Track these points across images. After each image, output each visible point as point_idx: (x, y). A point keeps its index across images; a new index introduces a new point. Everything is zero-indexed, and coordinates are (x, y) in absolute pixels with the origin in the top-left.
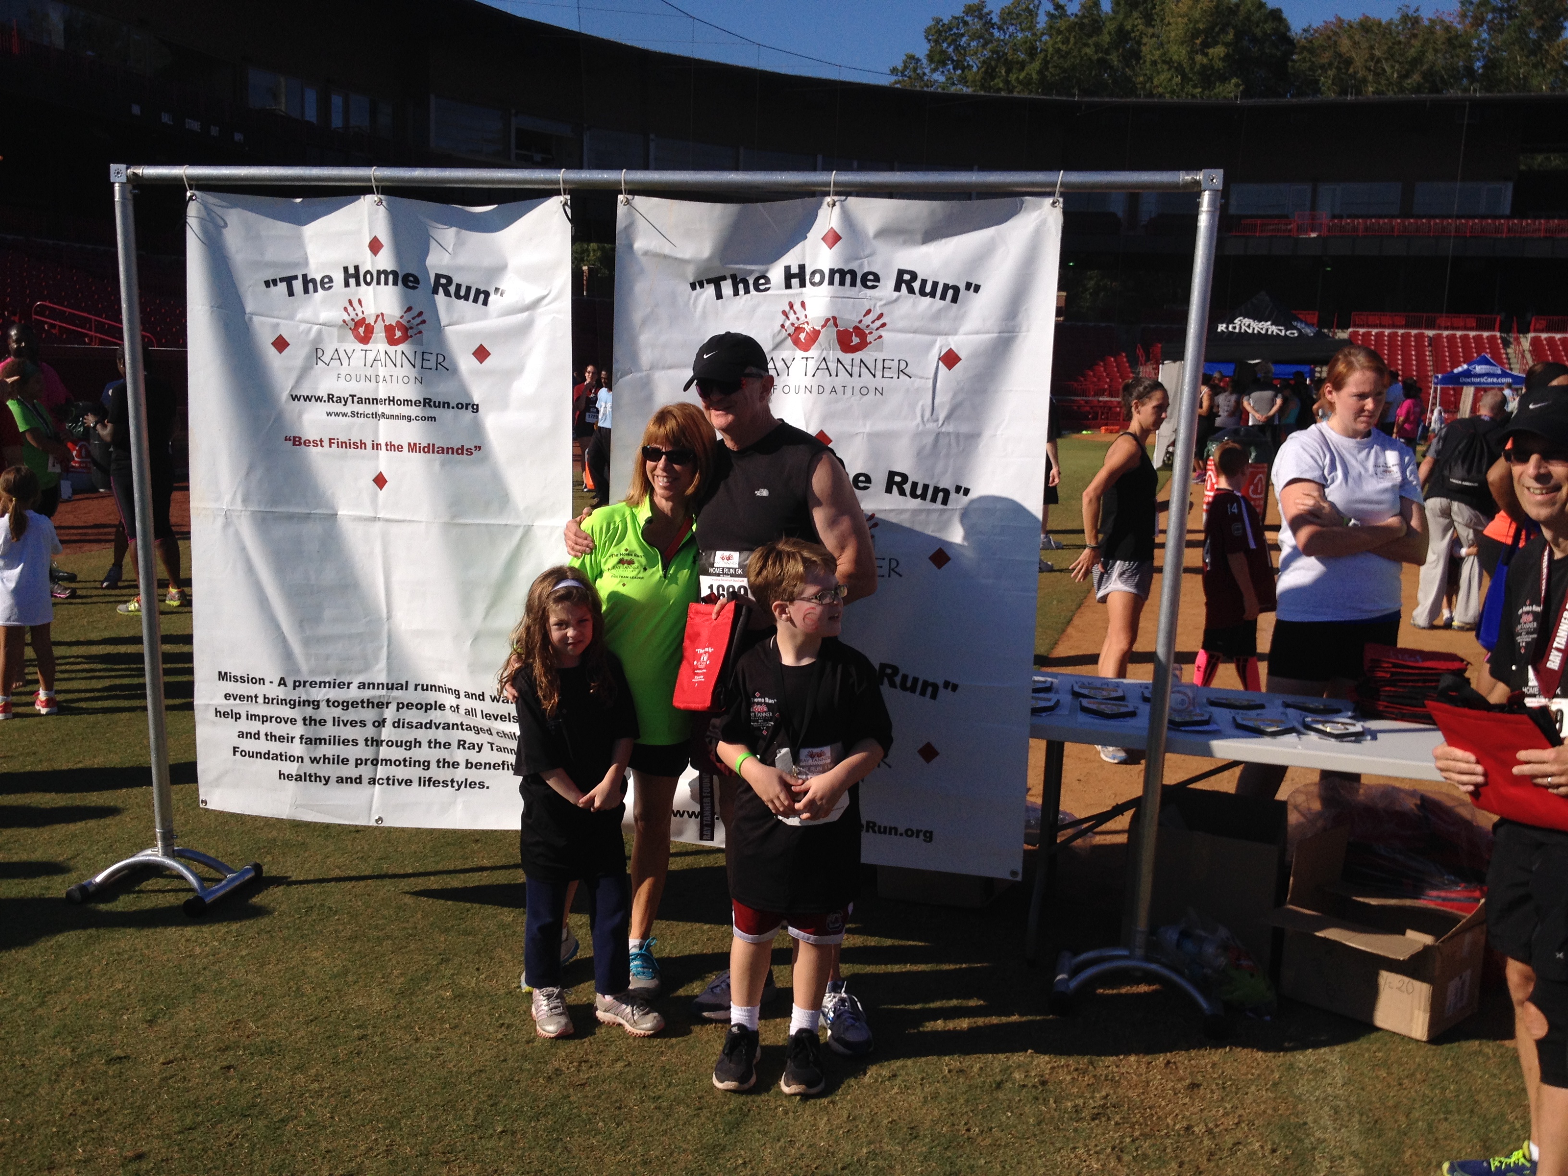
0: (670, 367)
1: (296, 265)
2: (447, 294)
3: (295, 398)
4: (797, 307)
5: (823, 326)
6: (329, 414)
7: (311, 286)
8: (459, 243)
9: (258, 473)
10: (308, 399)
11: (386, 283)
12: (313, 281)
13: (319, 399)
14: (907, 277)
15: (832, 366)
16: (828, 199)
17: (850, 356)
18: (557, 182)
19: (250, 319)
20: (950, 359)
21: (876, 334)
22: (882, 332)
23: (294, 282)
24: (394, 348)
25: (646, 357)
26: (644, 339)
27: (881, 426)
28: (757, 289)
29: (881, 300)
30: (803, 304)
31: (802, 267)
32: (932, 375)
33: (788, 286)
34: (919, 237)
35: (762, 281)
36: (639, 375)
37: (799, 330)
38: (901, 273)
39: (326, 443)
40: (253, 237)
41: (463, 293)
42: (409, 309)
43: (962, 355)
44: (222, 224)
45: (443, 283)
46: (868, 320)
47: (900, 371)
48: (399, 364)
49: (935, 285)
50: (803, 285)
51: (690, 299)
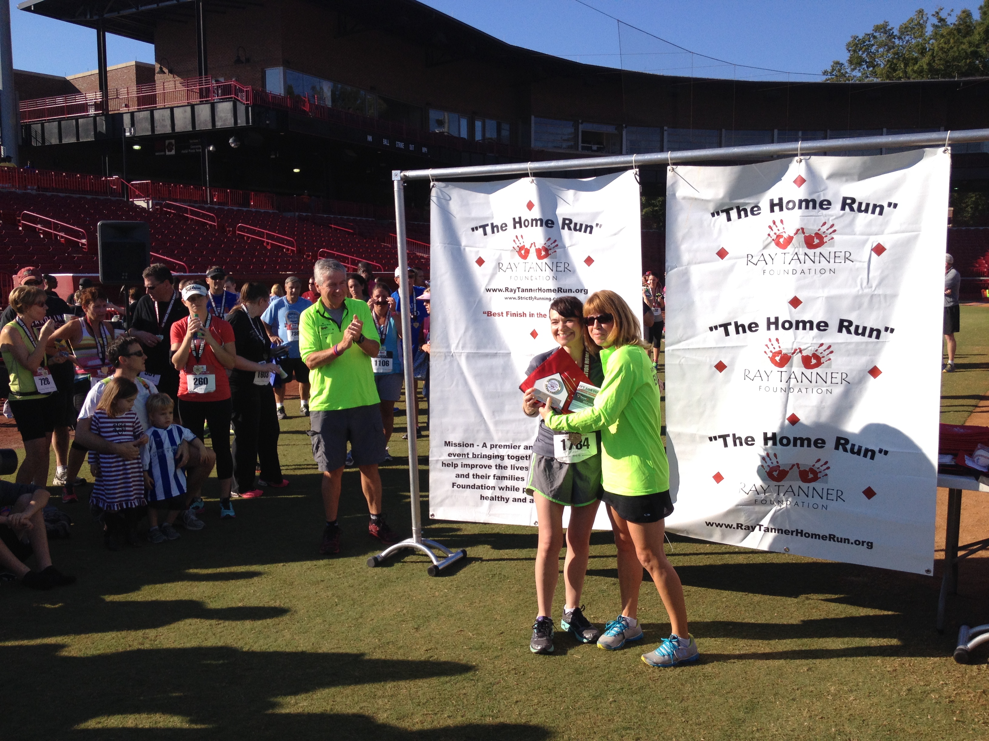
0: (700, 263)
1: (488, 218)
2: (570, 229)
3: (488, 290)
4: (778, 223)
5: (796, 234)
6: (506, 298)
7: (495, 229)
8: (576, 199)
9: (471, 332)
10: (495, 290)
11: (536, 225)
12: (497, 226)
13: (500, 290)
14: (849, 201)
15: (802, 257)
16: (797, 158)
17: (813, 251)
18: (631, 162)
19: (464, 249)
20: (879, 250)
21: (829, 237)
22: (833, 235)
23: (487, 228)
24: (541, 261)
25: (686, 257)
26: (684, 247)
27: (834, 292)
28: (753, 214)
29: (832, 216)
30: (782, 221)
31: (781, 200)
32: (867, 260)
33: (772, 211)
34: (856, 177)
35: (755, 209)
36: (681, 268)
37: (779, 237)
38: (845, 199)
39: (505, 314)
40: (465, 204)
41: (578, 228)
42: (549, 239)
43: (886, 246)
44: (449, 198)
45: (568, 223)
46: (824, 229)
47: (846, 258)
48: (544, 270)
49: (868, 205)
50: (781, 209)
51: (711, 223)
